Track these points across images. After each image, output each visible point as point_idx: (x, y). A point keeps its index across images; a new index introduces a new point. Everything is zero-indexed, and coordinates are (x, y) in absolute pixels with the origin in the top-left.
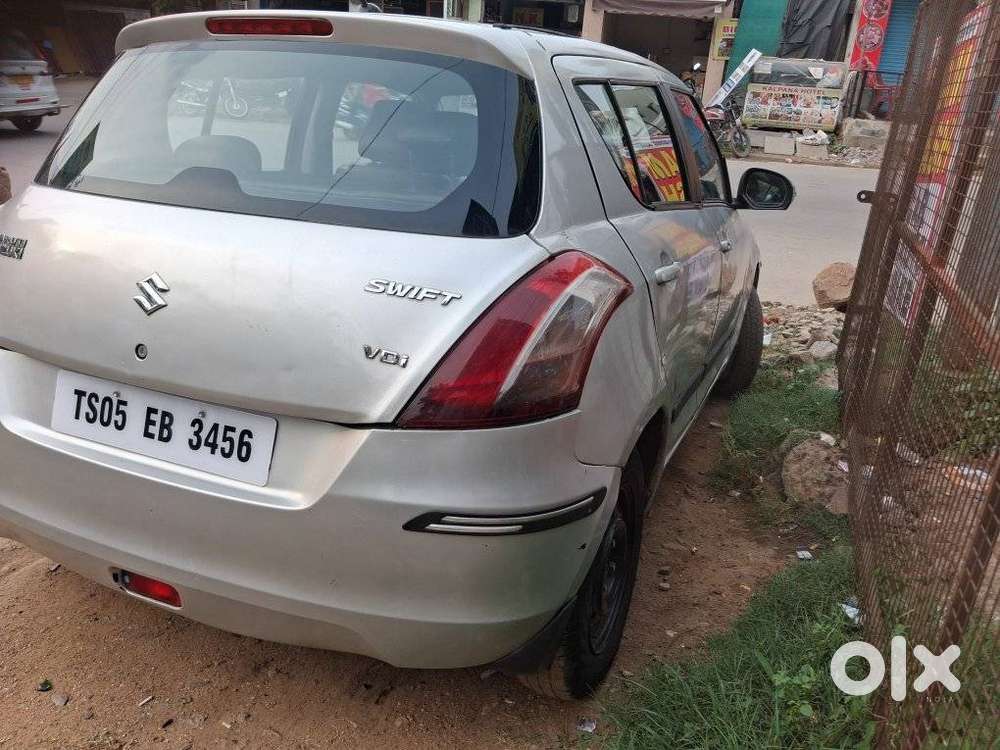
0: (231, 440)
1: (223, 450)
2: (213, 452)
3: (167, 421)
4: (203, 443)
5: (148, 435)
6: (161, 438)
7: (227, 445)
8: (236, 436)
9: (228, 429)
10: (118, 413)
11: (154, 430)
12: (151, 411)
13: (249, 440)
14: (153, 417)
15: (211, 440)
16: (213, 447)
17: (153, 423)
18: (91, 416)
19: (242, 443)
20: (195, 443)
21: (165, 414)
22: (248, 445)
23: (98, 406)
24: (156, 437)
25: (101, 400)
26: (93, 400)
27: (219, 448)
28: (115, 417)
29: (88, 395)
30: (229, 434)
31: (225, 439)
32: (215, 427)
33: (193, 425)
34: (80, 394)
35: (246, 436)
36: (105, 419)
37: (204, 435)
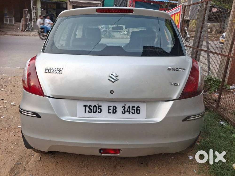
0: (134, 110)
1: (132, 112)
2: (129, 113)
3: (115, 108)
4: (126, 112)
5: (109, 113)
6: (113, 113)
7: (133, 111)
8: (135, 109)
9: (132, 107)
10: (99, 109)
11: (111, 111)
12: (109, 107)
13: (139, 109)
14: (110, 108)
15: (128, 111)
16: (129, 112)
17: (111, 109)
18: (90, 111)
19: (137, 110)
20: (124, 112)
21: (114, 107)
22: (139, 110)
23: (92, 108)
24: (112, 113)
25: (93, 107)
26: (90, 107)
27: (131, 112)
28: (98, 110)
29: (88, 106)
30: (133, 108)
31: (132, 110)
32: (129, 107)
33: (122, 108)
34: (85, 106)
35: (138, 108)
36: (95, 111)
37: (126, 110)
